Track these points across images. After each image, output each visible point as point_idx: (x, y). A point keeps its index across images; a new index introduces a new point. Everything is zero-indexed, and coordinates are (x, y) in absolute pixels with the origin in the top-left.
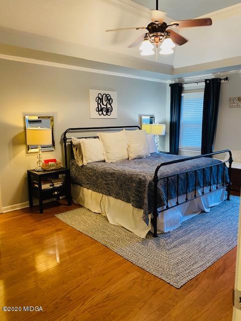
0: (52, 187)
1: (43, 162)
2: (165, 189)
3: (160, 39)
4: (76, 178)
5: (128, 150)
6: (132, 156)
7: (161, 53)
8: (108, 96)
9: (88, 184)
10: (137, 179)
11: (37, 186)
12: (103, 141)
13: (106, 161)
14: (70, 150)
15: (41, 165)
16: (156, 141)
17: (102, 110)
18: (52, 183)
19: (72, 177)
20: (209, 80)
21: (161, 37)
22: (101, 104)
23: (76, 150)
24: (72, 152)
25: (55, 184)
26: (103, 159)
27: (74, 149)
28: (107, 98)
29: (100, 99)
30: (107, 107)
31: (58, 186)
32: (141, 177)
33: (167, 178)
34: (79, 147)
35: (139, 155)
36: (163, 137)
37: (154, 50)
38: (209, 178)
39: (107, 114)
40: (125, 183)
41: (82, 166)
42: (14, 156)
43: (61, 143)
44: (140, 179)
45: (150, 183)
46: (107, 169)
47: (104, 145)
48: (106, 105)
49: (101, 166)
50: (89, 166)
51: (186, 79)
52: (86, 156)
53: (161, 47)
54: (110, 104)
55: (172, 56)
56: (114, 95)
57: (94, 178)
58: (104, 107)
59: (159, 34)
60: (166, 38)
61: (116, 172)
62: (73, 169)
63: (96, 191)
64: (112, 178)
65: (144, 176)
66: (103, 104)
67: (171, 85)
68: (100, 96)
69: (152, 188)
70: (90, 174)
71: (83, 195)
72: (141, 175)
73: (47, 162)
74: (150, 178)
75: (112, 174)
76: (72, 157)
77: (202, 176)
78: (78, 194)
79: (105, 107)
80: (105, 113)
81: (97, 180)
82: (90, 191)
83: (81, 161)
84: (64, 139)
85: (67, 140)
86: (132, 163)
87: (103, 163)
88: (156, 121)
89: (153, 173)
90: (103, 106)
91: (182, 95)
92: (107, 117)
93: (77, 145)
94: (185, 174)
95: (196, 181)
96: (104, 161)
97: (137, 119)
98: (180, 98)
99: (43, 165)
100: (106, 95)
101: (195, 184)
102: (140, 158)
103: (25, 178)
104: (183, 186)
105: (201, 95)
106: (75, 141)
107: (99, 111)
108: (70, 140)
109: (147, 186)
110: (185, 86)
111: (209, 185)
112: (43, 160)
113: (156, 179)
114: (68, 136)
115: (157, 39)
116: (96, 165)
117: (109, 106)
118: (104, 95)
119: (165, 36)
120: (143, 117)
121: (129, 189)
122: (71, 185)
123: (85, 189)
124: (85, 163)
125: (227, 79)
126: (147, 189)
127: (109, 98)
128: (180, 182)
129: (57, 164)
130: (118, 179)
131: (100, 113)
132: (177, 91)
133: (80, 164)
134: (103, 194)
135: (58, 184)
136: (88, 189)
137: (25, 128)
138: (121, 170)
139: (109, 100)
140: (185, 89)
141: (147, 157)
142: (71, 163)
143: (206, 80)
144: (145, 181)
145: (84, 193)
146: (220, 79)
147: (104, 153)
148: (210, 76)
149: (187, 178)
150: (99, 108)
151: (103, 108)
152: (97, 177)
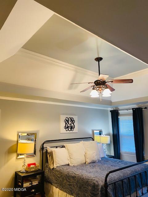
0: (31, 185)
1: (27, 165)
2: (113, 192)
3: (102, 89)
4: (48, 178)
5: (85, 156)
6: (88, 161)
7: (103, 96)
8: (72, 118)
9: (56, 183)
10: (92, 183)
11: (20, 184)
12: (68, 150)
13: (70, 165)
14: (46, 156)
15: (25, 167)
16: (104, 148)
18: (31, 182)
19: (46, 177)
20: (135, 108)
21: (103, 88)
22: (68, 123)
23: (50, 156)
24: (47, 157)
25: (33, 182)
26: (68, 163)
27: (48, 156)
28: (71, 120)
29: (67, 121)
30: (71, 125)
31: (35, 184)
32: (95, 182)
33: (115, 183)
34: (51, 154)
35: (93, 160)
36: (109, 145)
37: (99, 94)
38: (146, 180)
39: (71, 130)
40: (83, 185)
41: (53, 169)
42: (8, 161)
43: (40, 151)
44: (94, 183)
45: (102, 188)
46: (71, 172)
47: (69, 153)
48: (71, 124)
49: (66, 170)
50: (57, 169)
51: (120, 108)
52: (56, 161)
53: (103, 93)
54: (73, 124)
55: (110, 97)
56: (75, 118)
57: (61, 179)
59: (101, 86)
60: (106, 88)
61: (77, 176)
62: (47, 171)
63: (62, 190)
64: (74, 181)
65: (97, 182)
66: (69, 124)
67: (111, 111)
68: (67, 119)
69: (104, 192)
70: (58, 175)
71: (53, 192)
72: (94, 180)
73: (29, 165)
74: (101, 183)
75: (74, 177)
76: (47, 161)
77: (140, 179)
78: (49, 191)
80: (70, 129)
81: (63, 181)
82: (58, 189)
83: (53, 165)
84: (42, 148)
85: (44, 149)
86: (88, 166)
87: (68, 167)
88: (103, 134)
89: (104, 178)
90: (68, 125)
91: (119, 117)
92: (71, 132)
93: (50, 153)
94: (127, 179)
95: (136, 184)
96: (69, 165)
97: (91, 132)
98: (118, 119)
99: (26, 168)
100: (71, 118)
101: (136, 186)
102: (93, 162)
103: (13, 178)
104: (127, 188)
105: (131, 118)
106: (49, 150)
107: (66, 128)
108: (46, 149)
109: (99, 190)
110: (120, 112)
111: (146, 186)
112: (26, 164)
113: (106, 185)
114: (45, 146)
115: (100, 89)
116: (63, 168)
117: (72, 125)
118: (70, 119)
119: (105, 88)
120: (95, 131)
121: (86, 191)
122: (45, 183)
123: (54, 188)
124: (55, 166)
125: (146, 108)
126: (100, 193)
127: (73, 120)
128: (125, 185)
129: (36, 167)
130: (77, 181)
131: (67, 129)
132: (115, 115)
133: (52, 167)
134: (67, 193)
135: (35, 183)
136: (56, 187)
137: (18, 141)
138: (80, 175)
139: (73, 121)
140: (120, 114)
141: (99, 161)
142: (45, 166)
143: (133, 109)
144: (98, 186)
145: (54, 191)
146: (142, 108)
147: (69, 158)
148: (135, 106)
149: (129, 181)
150: (66, 127)
152: (63, 179)
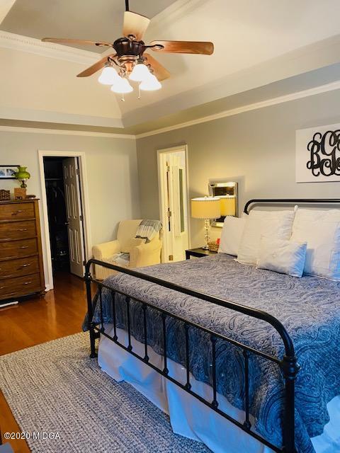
8: (338, 133)
17: (321, 164)
22: (319, 152)
29: (317, 145)
30: (334, 157)
39: (333, 173)
48: (333, 153)
58: (325, 157)
66: (324, 152)
68: (317, 138)
79: (330, 157)
80: (327, 171)
90: (323, 157)
92: (334, 177)
100: (333, 133)
107: (313, 167)
117: (338, 154)
118: (329, 134)
131: (317, 171)
150: (313, 162)
151: (324, 160)
